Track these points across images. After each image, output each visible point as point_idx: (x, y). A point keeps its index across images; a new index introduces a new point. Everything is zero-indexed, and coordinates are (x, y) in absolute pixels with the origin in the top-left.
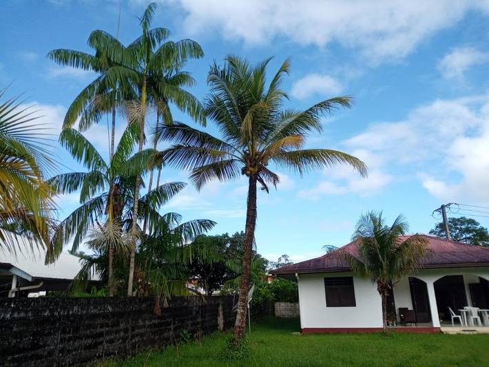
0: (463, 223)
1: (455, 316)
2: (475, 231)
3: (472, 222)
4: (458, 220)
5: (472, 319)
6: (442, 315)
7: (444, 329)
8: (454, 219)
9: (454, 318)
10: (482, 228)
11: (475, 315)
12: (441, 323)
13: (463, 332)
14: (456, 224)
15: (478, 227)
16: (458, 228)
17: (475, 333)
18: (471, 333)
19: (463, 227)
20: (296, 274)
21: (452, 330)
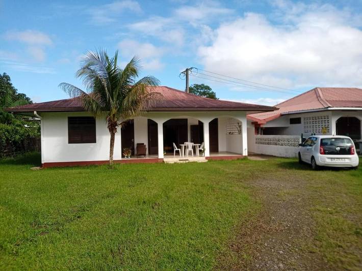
0: (202, 89)
1: (177, 149)
2: (208, 93)
3: (208, 88)
4: (200, 86)
5: (187, 151)
6: (167, 148)
7: (166, 160)
8: (197, 85)
9: (176, 151)
10: (213, 92)
11: (190, 149)
12: (165, 155)
13: (179, 162)
14: (198, 89)
15: (211, 92)
16: (198, 92)
17: (187, 161)
18: (184, 162)
19: (202, 91)
20: (35, 113)
21: (172, 160)
